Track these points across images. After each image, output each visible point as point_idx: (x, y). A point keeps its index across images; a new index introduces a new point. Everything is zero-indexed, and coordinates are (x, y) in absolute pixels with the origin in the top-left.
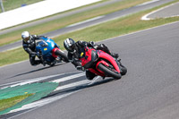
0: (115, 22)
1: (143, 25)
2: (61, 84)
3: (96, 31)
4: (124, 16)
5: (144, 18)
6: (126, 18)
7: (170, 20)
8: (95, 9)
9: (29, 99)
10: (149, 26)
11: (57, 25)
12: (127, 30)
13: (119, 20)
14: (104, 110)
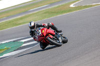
1: (71, 10)
2: (25, 43)
3: (45, 13)
4: (60, 5)
5: (72, 6)
6: (62, 5)
7: (86, 7)
9: (7, 51)
10: (74, 10)
11: (23, 10)
12: (62, 12)
13: (58, 7)
14: (49, 57)
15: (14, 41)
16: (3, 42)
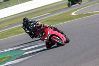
0: (57, 16)
1: (72, 18)
3: (47, 21)
4: (62, 13)
5: (73, 14)
8: (46, 9)
9: (10, 59)
10: (75, 18)
12: (64, 20)
13: (59, 15)
15: (16, 50)
16: (5, 51)
